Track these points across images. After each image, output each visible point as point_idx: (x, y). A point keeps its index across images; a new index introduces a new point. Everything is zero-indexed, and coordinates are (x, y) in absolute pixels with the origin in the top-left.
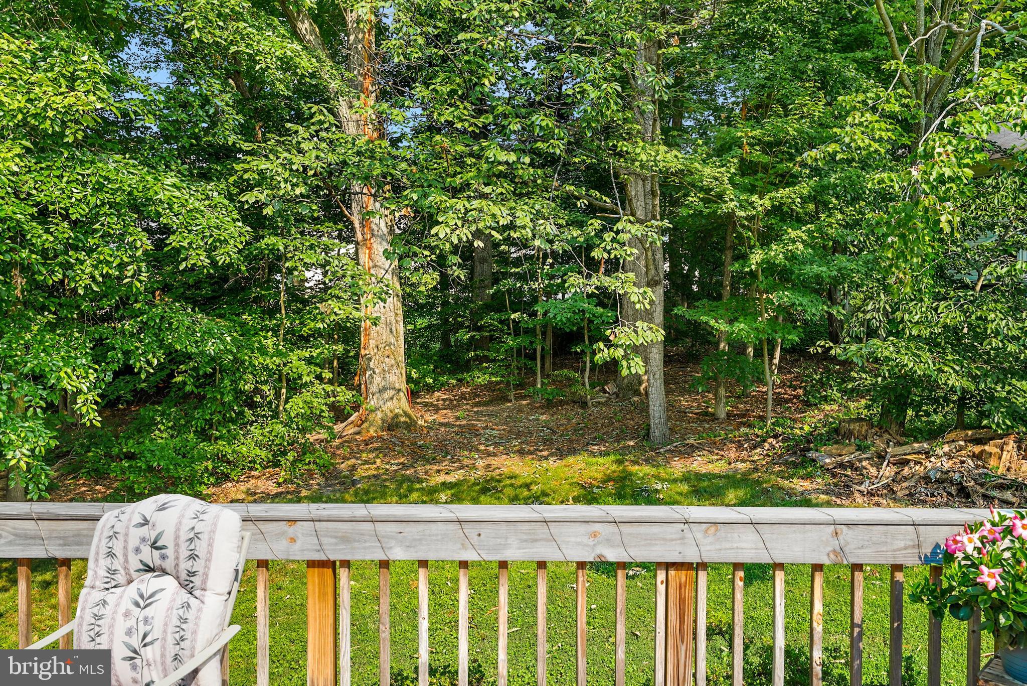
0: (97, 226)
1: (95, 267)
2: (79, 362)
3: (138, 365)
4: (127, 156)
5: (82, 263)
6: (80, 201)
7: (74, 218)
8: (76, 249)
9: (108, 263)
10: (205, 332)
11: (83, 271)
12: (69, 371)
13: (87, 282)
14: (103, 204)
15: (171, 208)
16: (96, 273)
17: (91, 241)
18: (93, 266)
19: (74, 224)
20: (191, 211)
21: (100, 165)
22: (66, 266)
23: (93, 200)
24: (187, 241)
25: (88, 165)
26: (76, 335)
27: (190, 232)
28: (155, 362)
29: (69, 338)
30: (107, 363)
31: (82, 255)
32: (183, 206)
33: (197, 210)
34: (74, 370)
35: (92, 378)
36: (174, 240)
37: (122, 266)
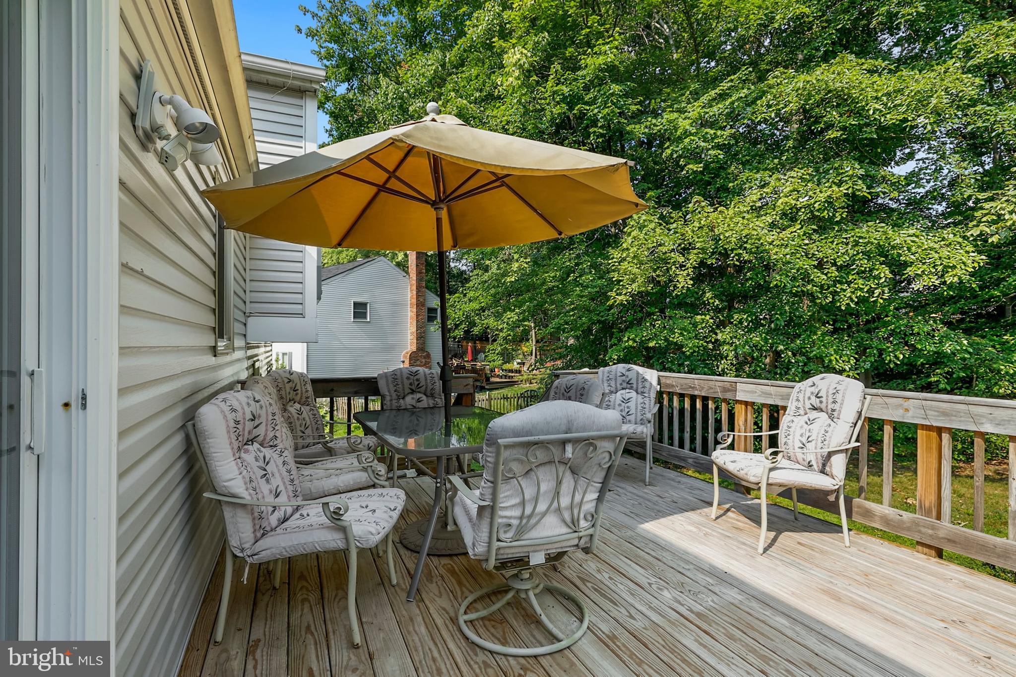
0: (854, 267)
1: (853, 293)
2: (844, 352)
3: (888, 358)
4: (878, 222)
5: (845, 290)
6: (844, 254)
7: (839, 264)
8: (841, 283)
9: (861, 290)
10: (942, 336)
11: (845, 296)
12: (838, 357)
13: (847, 302)
14: (858, 254)
15: (909, 249)
16: (854, 297)
17: (851, 277)
18: (851, 292)
19: (840, 268)
20: (926, 249)
21: (857, 230)
22: (834, 294)
23: (851, 252)
24: (921, 270)
25: (849, 232)
26: (846, 338)
27: (924, 264)
28: (901, 357)
29: (841, 341)
30: (867, 357)
31: (845, 287)
32: (919, 247)
33: (931, 249)
34: (841, 357)
35: (852, 362)
36: (910, 271)
37: (871, 292)
